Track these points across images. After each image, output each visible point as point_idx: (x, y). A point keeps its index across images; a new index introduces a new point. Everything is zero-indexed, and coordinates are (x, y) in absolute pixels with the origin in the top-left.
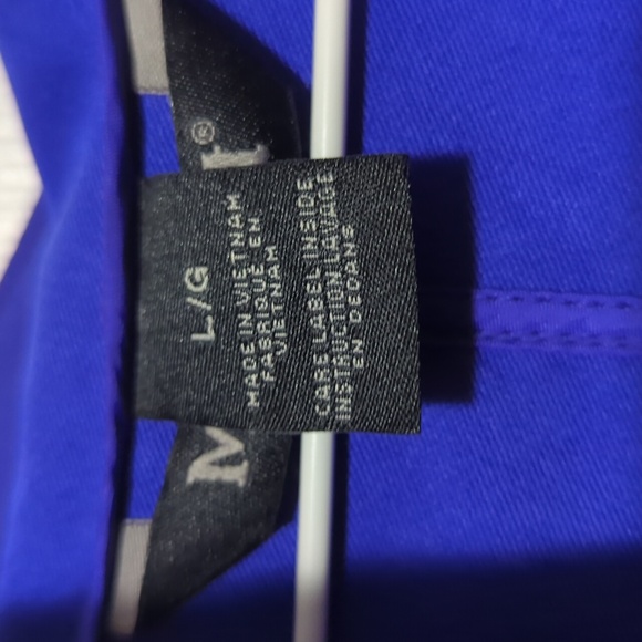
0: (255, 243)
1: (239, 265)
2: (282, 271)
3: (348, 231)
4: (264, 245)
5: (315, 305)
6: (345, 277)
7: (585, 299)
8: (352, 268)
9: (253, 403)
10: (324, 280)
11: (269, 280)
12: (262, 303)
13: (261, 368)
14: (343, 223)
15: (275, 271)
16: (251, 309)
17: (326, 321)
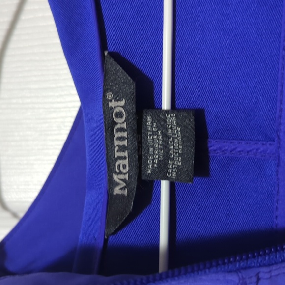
0: (155, 130)
1: (150, 135)
2: (162, 138)
3: (179, 129)
4: (157, 130)
5: (171, 147)
6: (178, 140)
7: (229, 141)
8: (180, 138)
9: (149, 172)
10: (173, 141)
11: (158, 140)
12: (156, 146)
13: (153, 162)
14: (177, 126)
15: (161, 138)
16: (153, 147)
17: (174, 152)
